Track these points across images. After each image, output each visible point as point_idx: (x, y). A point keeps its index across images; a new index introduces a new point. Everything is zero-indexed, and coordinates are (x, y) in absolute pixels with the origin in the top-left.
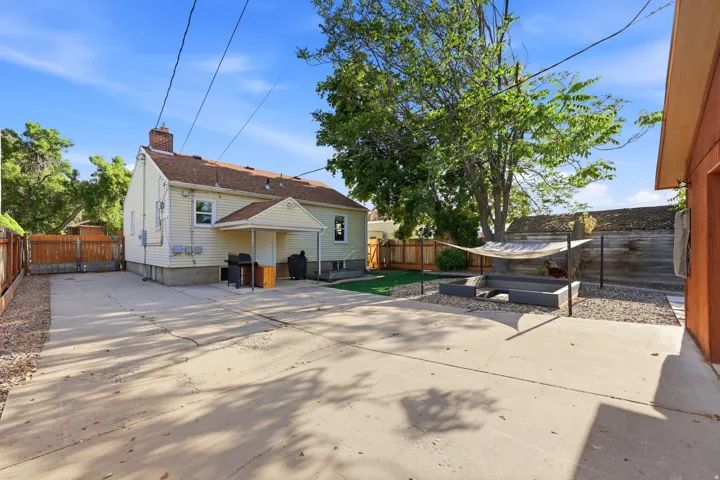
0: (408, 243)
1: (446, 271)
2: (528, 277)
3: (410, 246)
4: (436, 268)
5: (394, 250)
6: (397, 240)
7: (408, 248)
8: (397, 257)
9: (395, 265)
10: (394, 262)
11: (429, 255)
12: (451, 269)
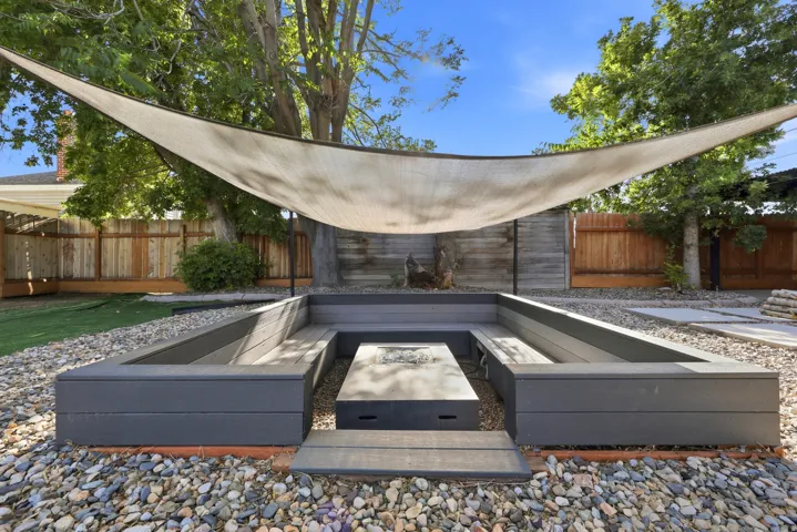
0: (111, 230)
1: (208, 291)
2: (381, 291)
3: (118, 236)
4: (183, 287)
5: (69, 249)
6: (76, 219)
7: (109, 244)
8: (79, 263)
9: (72, 286)
10: (69, 278)
11: (165, 257)
12: (220, 285)
